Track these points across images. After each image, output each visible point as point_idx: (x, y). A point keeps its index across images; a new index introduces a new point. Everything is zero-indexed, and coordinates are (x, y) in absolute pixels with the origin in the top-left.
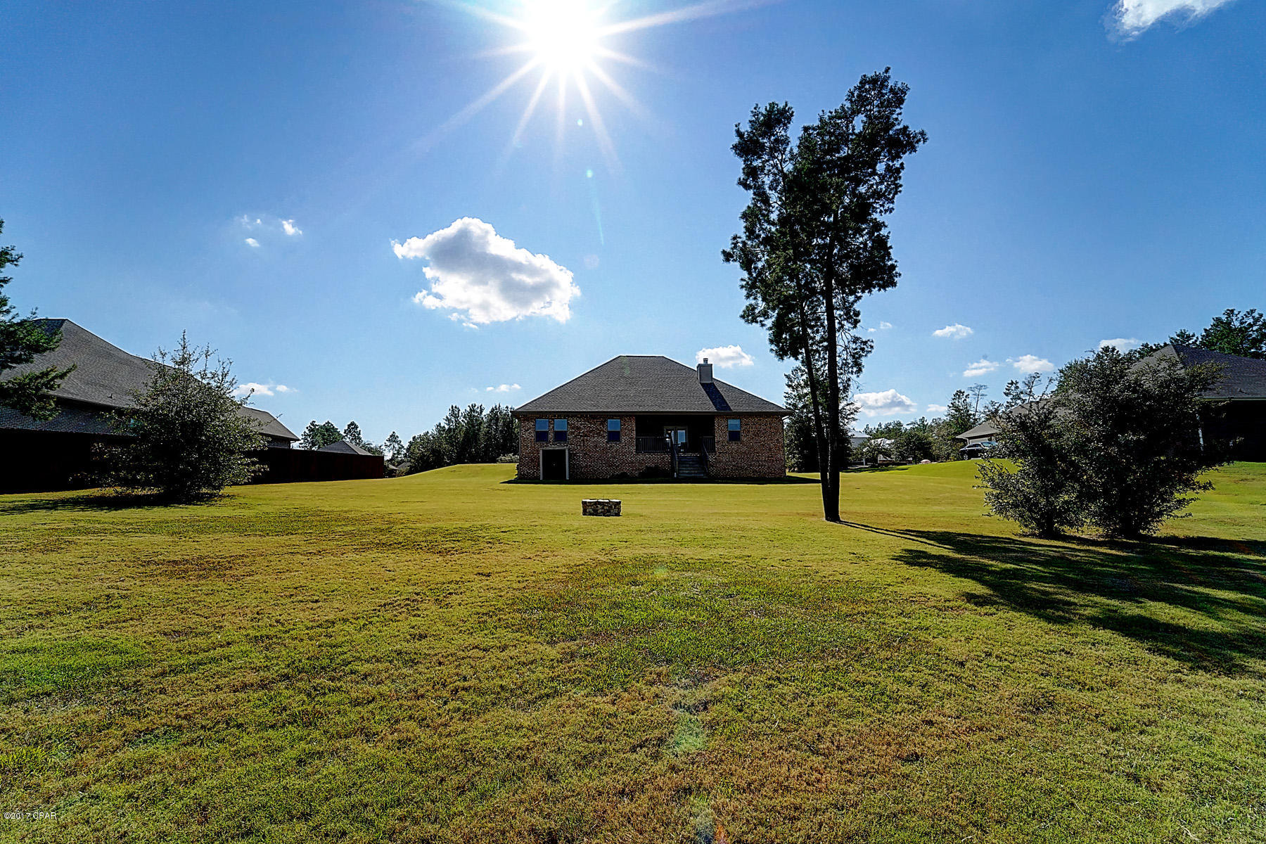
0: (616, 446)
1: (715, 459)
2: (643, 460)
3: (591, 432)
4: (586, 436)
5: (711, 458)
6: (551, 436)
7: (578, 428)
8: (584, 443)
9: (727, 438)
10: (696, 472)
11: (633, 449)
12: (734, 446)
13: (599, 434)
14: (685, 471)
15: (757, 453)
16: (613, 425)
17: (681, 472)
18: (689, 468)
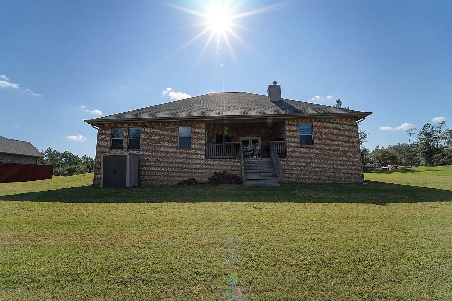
0: (187, 153)
1: (287, 163)
2: (212, 166)
3: (162, 139)
4: (157, 143)
5: (283, 162)
6: (125, 143)
7: (151, 136)
8: (155, 150)
9: (299, 142)
10: (266, 178)
11: (203, 155)
12: (306, 150)
13: (170, 141)
14: (253, 178)
15: (332, 157)
16: (184, 131)
17: (250, 178)
18: (258, 174)
